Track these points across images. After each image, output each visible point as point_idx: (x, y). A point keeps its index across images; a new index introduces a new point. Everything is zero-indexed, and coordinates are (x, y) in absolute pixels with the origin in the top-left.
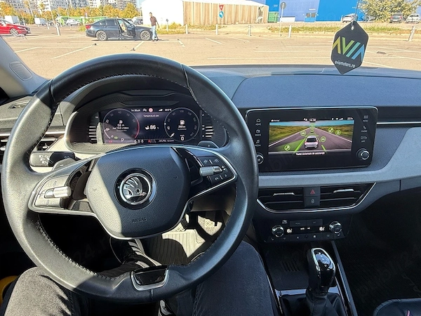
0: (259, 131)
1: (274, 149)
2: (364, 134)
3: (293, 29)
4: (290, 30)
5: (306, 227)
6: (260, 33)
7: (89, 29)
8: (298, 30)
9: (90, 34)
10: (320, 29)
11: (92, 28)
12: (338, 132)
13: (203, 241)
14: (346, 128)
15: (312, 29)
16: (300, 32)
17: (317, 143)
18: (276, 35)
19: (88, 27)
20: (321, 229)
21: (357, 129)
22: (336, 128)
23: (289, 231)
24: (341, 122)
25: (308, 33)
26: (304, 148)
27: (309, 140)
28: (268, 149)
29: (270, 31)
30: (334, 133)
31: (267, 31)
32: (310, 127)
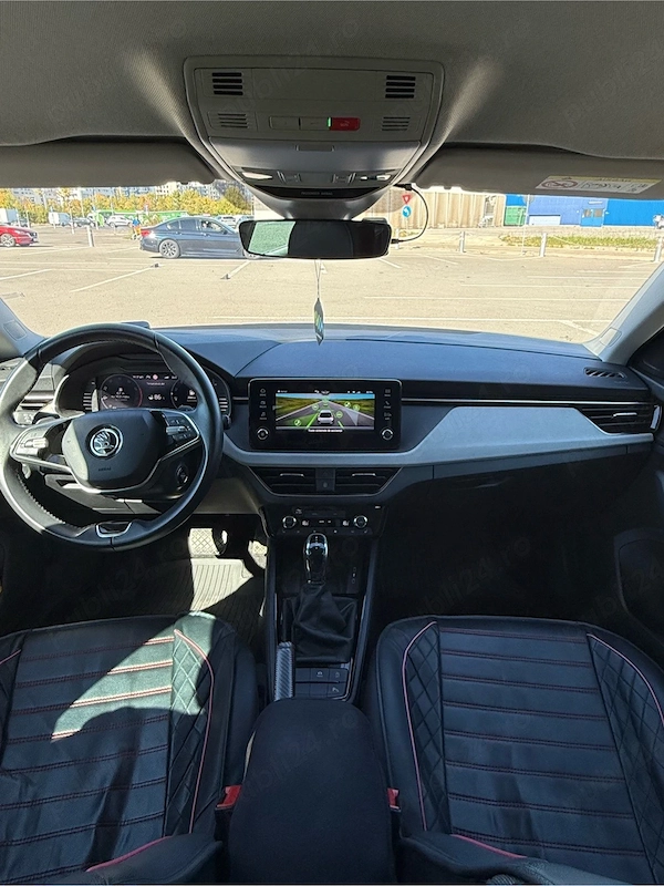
0: (264, 403)
1: (282, 423)
2: (387, 411)
3: (551, 241)
4: (544, 240)
5: (326, 520)
6: (485, 247)
7: (146, 237)
8: (561, 242)
9: (147, 246)
10: (607, 241)
11: (152, 236)
12: (357, 407)
13: (250, 575)
14: (366, 403)
15: (592, 241)
16: (567, 247)
17: (332, 419)
18: (516, 253)
19: (145, 233)
20: (345, 523)
21: (378, 403)
22: (353, 402)
23: (304, 523)
24: (358, 396)
25: (582, 248)
26: (317, 424)
27: (323, 415)
28: (275, 424)
29: (505, 244)
30: (351, 408)
31: (498, 243)
32: (322, 400)
